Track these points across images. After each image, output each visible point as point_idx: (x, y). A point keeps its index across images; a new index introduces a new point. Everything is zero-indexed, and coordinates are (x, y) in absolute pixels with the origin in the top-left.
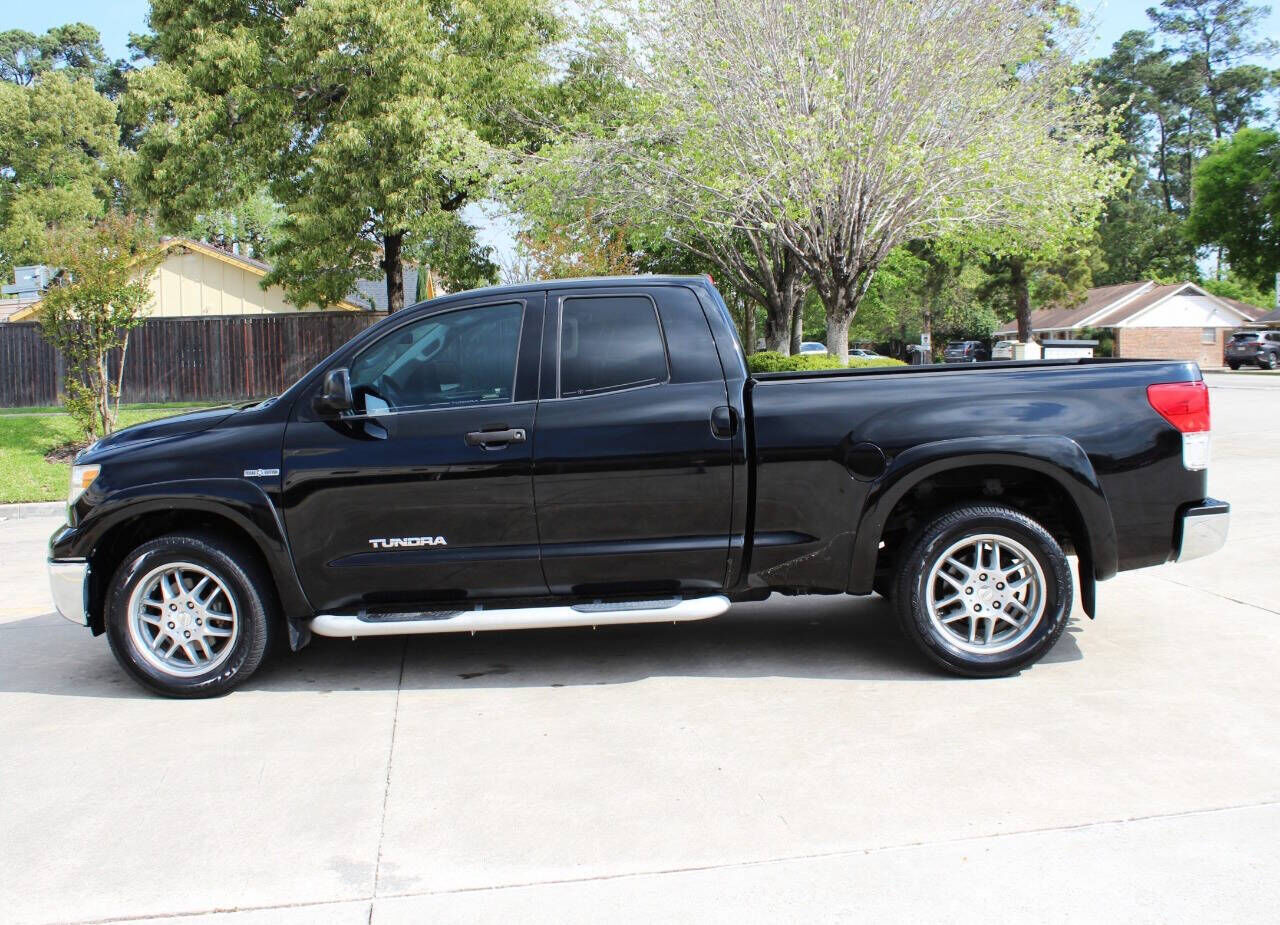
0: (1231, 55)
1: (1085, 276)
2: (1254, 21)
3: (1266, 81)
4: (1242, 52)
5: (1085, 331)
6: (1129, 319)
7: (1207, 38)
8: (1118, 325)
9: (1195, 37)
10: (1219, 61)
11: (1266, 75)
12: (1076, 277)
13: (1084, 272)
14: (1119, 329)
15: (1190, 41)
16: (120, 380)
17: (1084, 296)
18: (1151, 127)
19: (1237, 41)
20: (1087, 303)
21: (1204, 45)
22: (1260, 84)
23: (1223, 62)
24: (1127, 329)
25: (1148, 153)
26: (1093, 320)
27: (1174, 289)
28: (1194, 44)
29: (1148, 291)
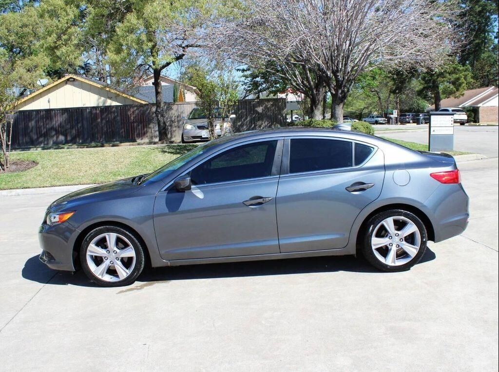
1: (463, 85)
5: (464, 108)
6: (483, 103)
8: (479, 106)
12: (460, 85)
13: (463, 83)
17: (463, 93)
18: (495, 21)
20: (464, 96)
24: (483, 107)
25: (494, 32)
26: (468, 104)
29: (492, 91)
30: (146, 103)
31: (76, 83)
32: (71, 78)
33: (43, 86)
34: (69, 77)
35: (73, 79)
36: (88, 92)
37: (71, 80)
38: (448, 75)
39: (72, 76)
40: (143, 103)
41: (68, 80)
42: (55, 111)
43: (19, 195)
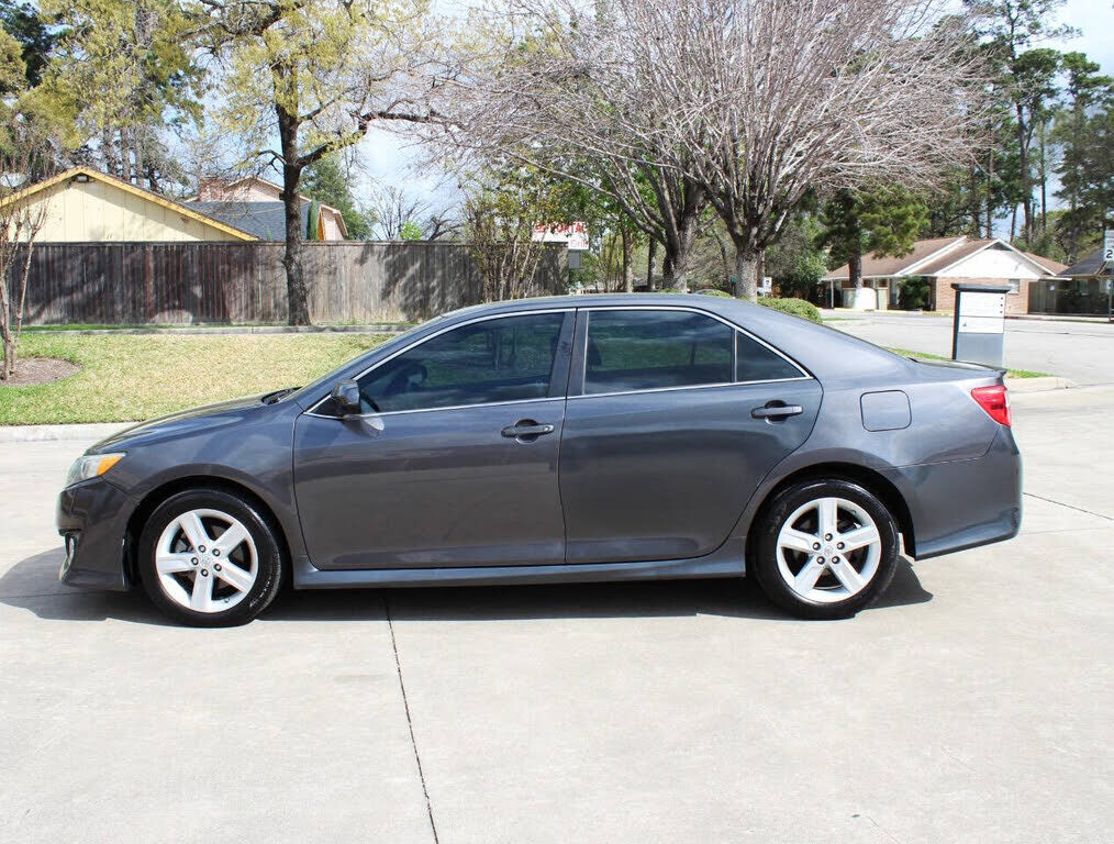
0: (1032, 38)
1: (913, 230)
2: (1054, 9)
3: (1059, 63)
4: (1042, 36)
7: (1012, 22)
8: (935, 275)
9: (1002, 21)
10: (1021, 43)
11: (1059, 58)
12: (906, 230)
14: (935, 278)
15: (996, 25)
16: (23, 301)
17: (911, 247)
19: (1037, 26)
20: (915, 253)
21: (1009, 28)
22: (1054, 66)
23: (1025, 44)
24: (942, 278)
26: (914, 269)
27: (983, 245)
28: (1000, 28)
29: (961, 245)
30: (252, 239)
31: (92, 186)
32: (81, 174)
33: (15, 190)
34: (77, 173)
35: (84, 178)
36: (119, 208)
37: (80, 178)
38: (881, 207)
39: (83, 171)
40: (247, 238)
41: (74, 178)
42: (47, 247)
43: (56, 439)
